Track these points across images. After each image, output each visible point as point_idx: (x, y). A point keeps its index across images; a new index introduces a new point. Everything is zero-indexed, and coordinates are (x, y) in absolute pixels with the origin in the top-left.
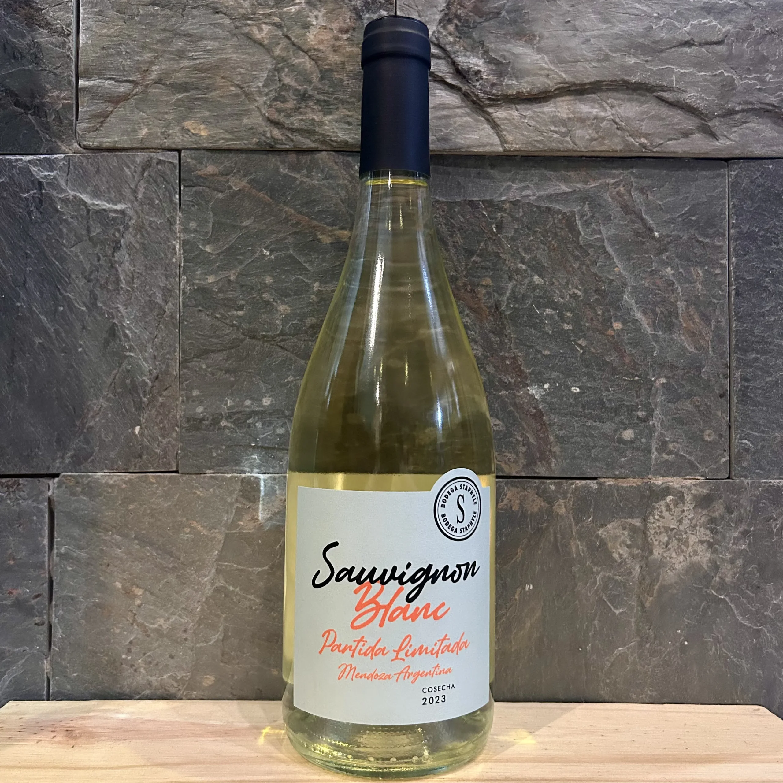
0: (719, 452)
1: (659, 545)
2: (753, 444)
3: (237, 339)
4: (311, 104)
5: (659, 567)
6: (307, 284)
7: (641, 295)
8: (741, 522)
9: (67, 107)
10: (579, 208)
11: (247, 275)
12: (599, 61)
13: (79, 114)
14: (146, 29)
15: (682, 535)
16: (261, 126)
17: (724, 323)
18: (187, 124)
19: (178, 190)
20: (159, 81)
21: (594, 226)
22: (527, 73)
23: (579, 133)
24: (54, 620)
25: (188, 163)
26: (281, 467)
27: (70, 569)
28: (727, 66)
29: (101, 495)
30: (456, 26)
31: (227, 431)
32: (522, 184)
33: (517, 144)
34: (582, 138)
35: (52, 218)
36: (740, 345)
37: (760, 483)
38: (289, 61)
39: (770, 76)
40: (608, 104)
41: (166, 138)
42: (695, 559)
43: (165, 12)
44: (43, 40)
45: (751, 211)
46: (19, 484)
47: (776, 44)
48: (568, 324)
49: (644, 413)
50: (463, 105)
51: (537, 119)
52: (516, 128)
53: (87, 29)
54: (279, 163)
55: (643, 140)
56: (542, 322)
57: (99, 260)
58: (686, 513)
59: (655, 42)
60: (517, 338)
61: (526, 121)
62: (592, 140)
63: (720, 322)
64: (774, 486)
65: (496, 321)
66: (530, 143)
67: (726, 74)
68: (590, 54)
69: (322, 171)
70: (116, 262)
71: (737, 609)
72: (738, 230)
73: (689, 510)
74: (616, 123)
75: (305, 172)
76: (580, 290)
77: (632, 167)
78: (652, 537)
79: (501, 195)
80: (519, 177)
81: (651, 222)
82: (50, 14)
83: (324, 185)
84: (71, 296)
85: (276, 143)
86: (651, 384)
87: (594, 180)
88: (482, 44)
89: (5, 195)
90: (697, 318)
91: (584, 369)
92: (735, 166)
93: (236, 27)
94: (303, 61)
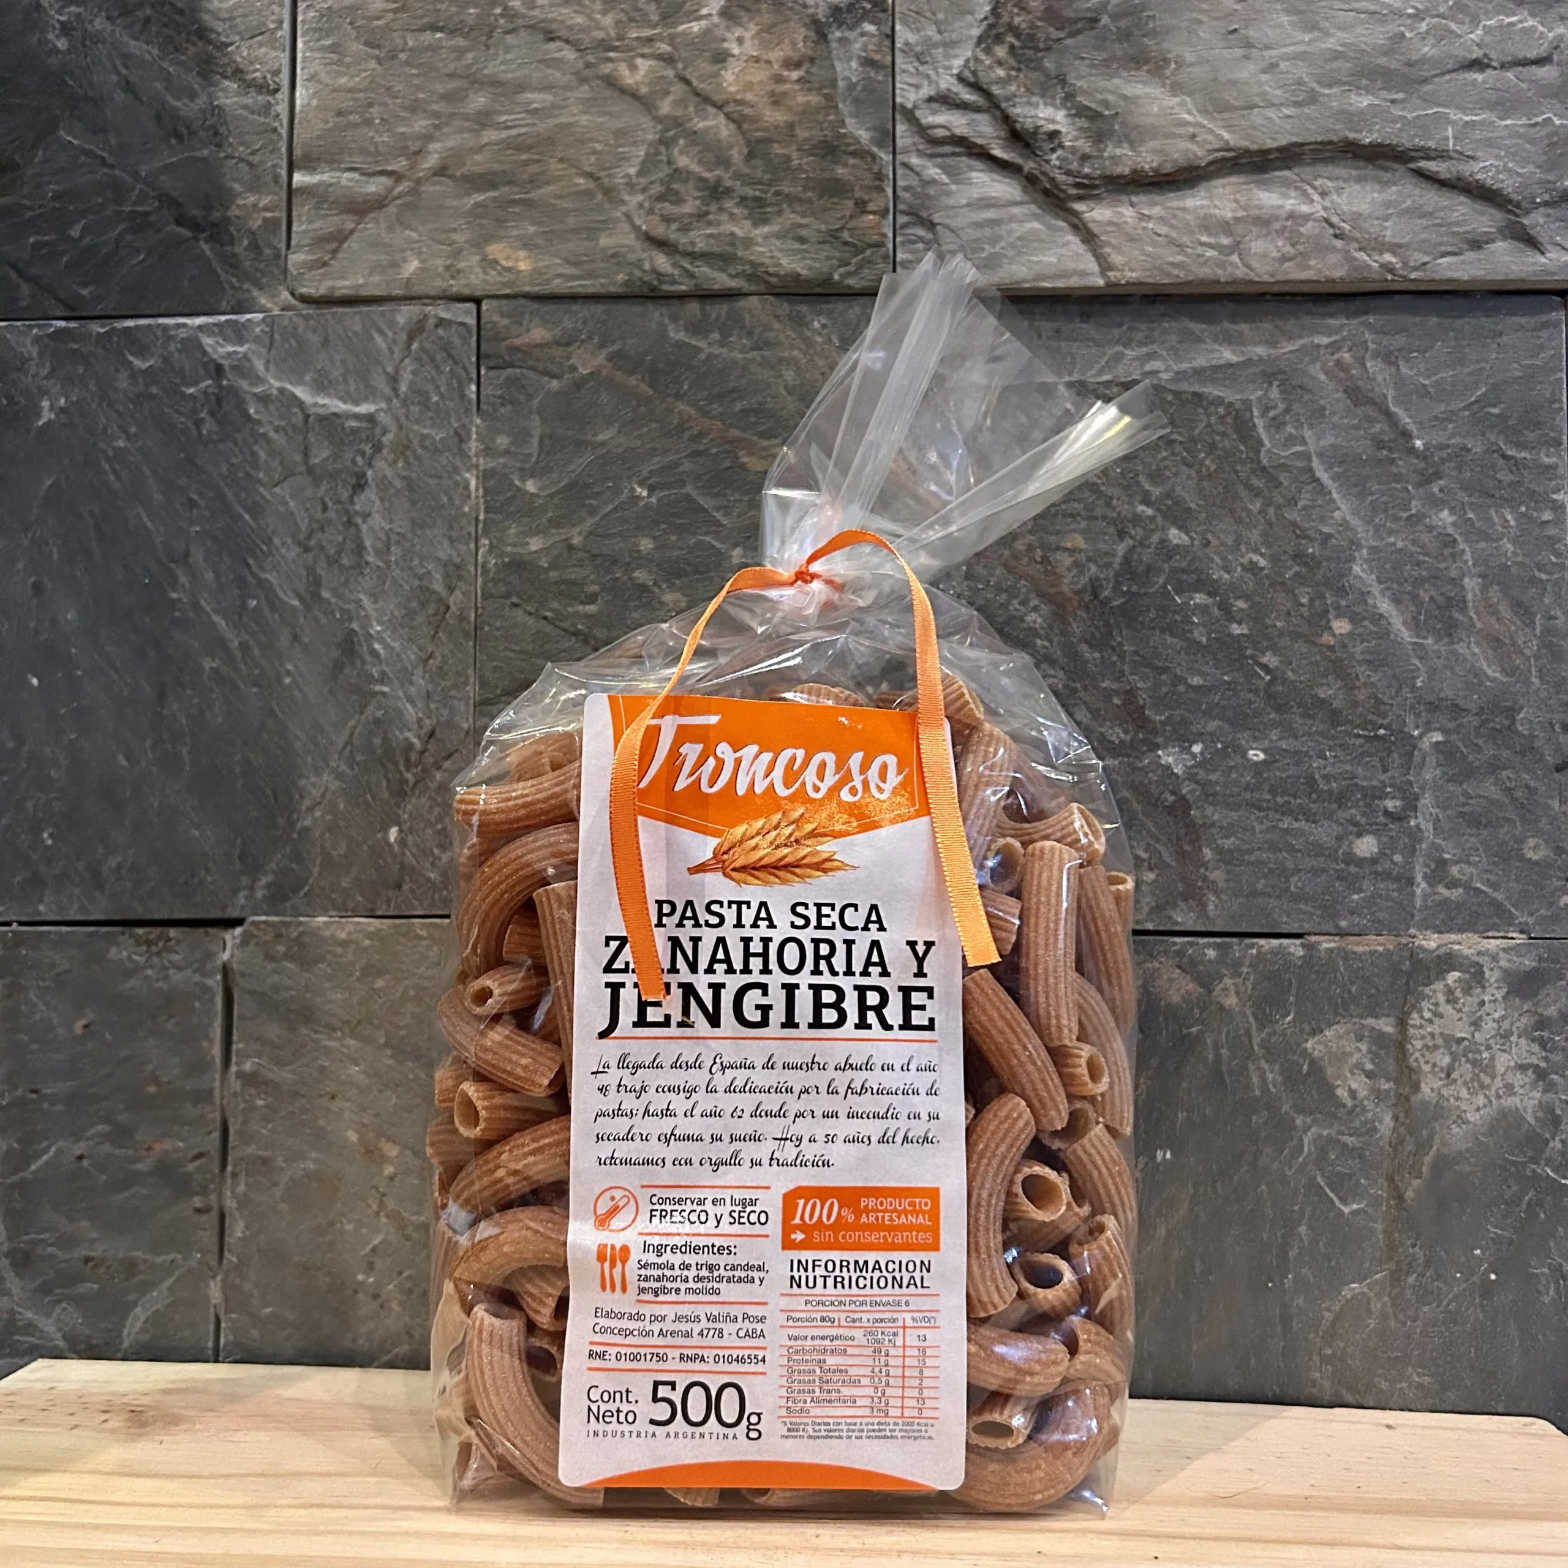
0: (1559, 883)
1: (1432, 1072)
4: (729, 204)
5: (1434, 1118)
6: (719, 553)
7: (1388, 566)
9: (271, 225)
10: (1260, 393)
11: (604, 536)
12: (1296, 104)
13: (293, 236)
14: (418, 75)
15: (1478, 1052)
16: (632, 250)
17: (1562, 621)
19: (475, 376)
20: (441, 171)
21: (1290, 429)
22: (1153, 132)
23: (1257, 246)
24: (230, 1203)
25: (495, 324)
27: (260, 1103)
28: (1559, 106)
29: (321, 959)
30: (1012, 47)
32: (1144, 350)
33: (1133, 271)
34: (1264, 256)
35: (239, 431)
38: (688, 125)
40: (1314, 188)
41: (453, 278)
42: (1509, 1102)
43: (454, 42)
44: (228, 102)
46: (169, 939)
48: (1240, 623)
49: (1398, 803)
50: (1026, 198)
51: (1173, 222)
52: (1131, 239)
53: (310, 79)
54: (666, 321)
55: (1388, 257)
56: (1187, 620)
57: (325, 509)
58: (1487, 1007)
59: (1409, 64)
60: (1136, 653)
61: (1150, 226)
62: (1285, 259)
63: (1553, 618)
65: (1092, 619)
66: (1160, 269)
67: (1558, 122)
69: (750, 334)
70: (356, 513)
73: (1494, 1001)
74: (1332, 225)
75: (716, 336)
76: (1262, 555)
77: (1366, 313)
78: (1417, 1055)
79: (1101, 372)
80: (1139, 336)
81: (1406, 420)
82: (242, 52)
83: (753, 360)
84: (272, 578)
85: (661, 282)
86: (1412, 743)
87: (1290, 338)
88: (1062, 80)
89: (154, 390)
90: (1506, 611)
91: (1273, 715)
93: (588, 66)
94: (715, 124)
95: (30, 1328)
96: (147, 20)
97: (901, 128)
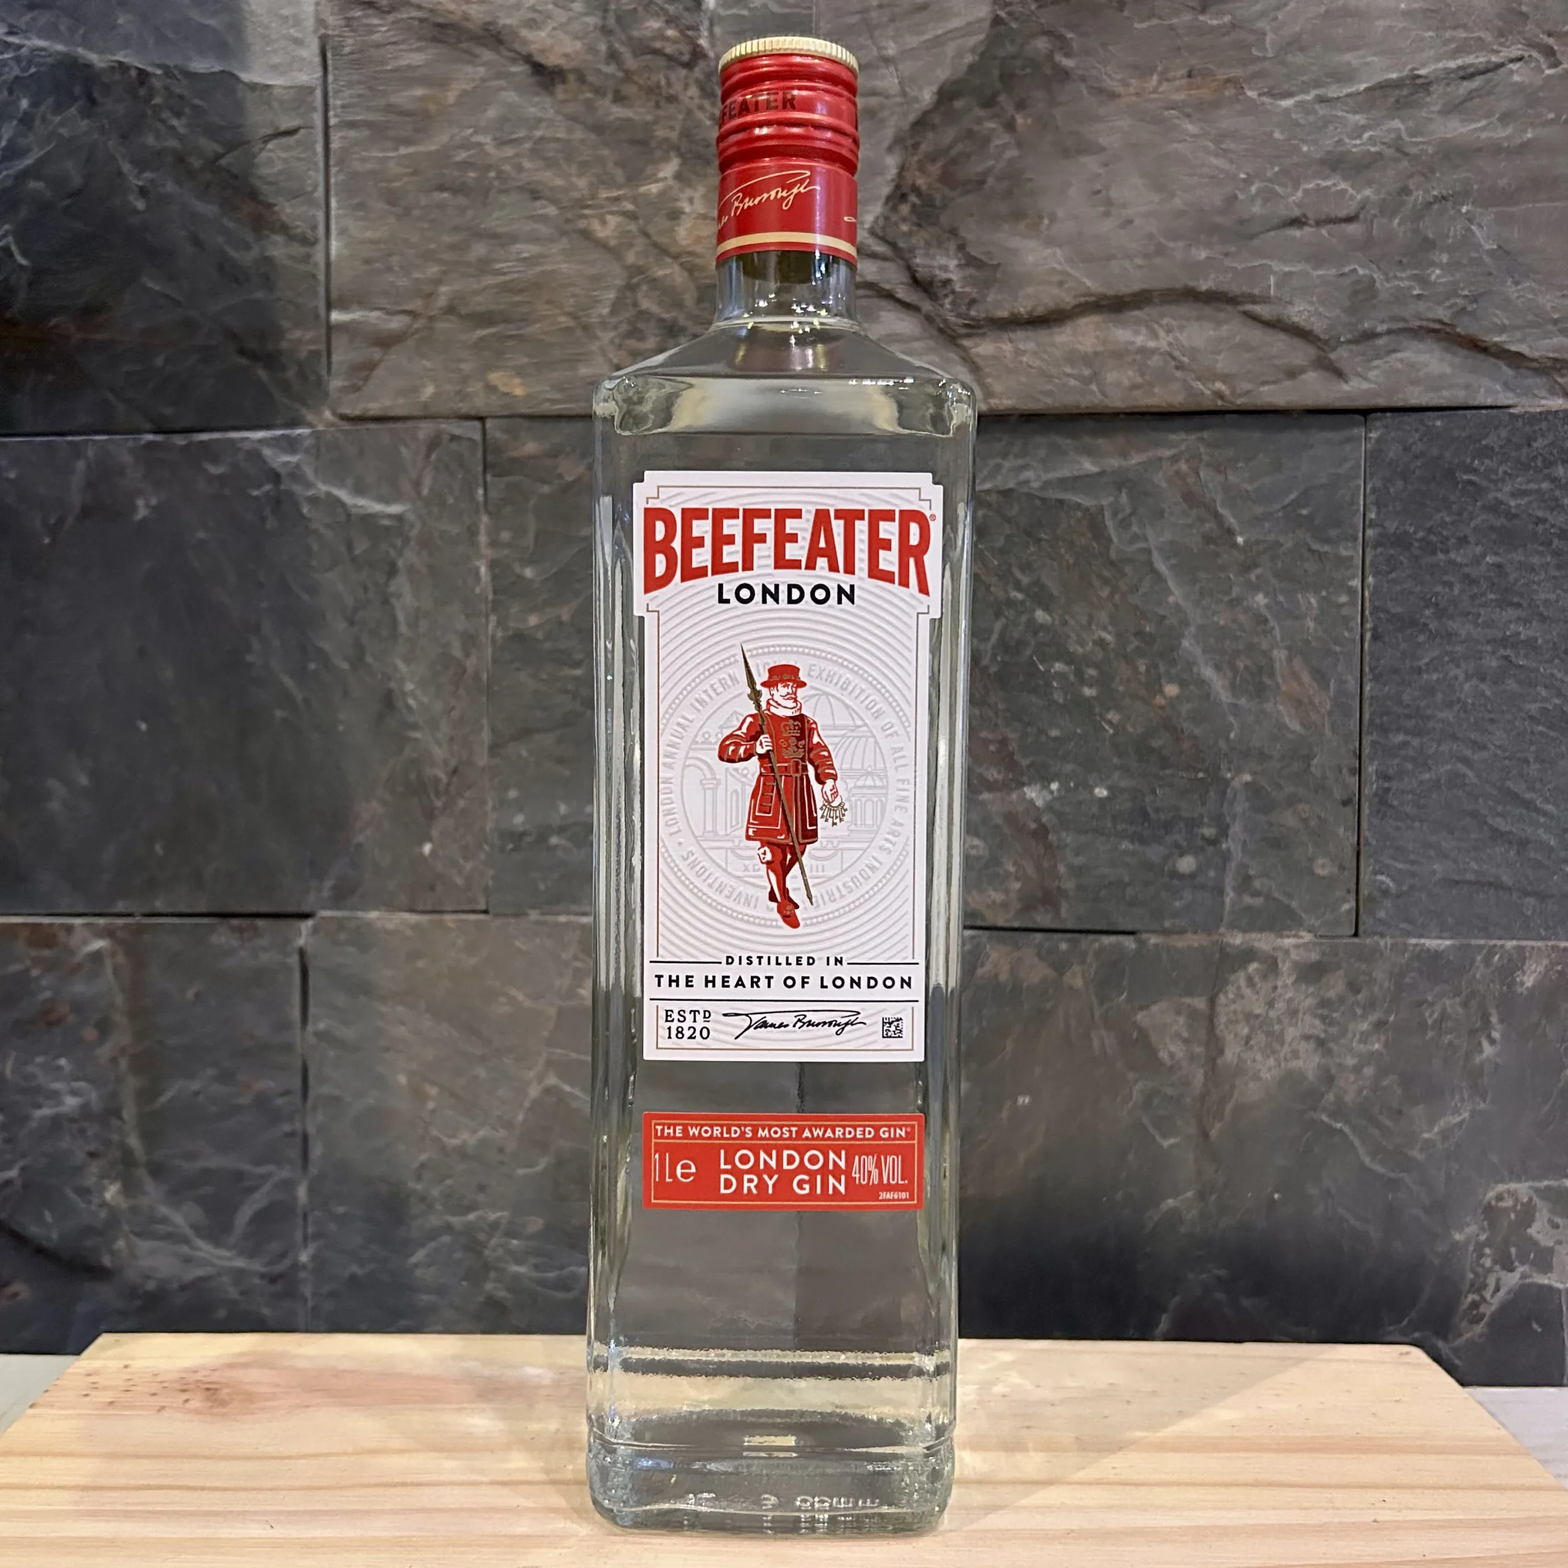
0: (1338, 894)
1: (1234, 1040)
2: (1395, 881)
5: (1236, 1075)
7: (1212, 640)
8: (1374, 1008)
9: (315, 354)
10: (1111, 499)
12: (1146, 256)
13: (334, 367)
14: (428, 229)
15: (1271, 1025)
17: (1352, 684)
18: (495, 377)
19: (482, 481)
20: (451, 310)
21: (1135, 528)
22: (1029, 280)
23: (1111, 377)
24: (311, 1130)
25: (497, 439)
27: (331, 1054)
28: (1364, 258)
29: (374, 945)
30: (914, 206)
31: (560, 853)
32: (1020, 462)
33: (1009, 398)
34: (1117, 384)
35: (295, 527)
36: (1378, 721)
37: (1405, 944)
38: (649, 273)
39: (1438, 272)
40: (1161, 326)
41: (461, 401)
42: (1295, 1064)
43: (456, 201)
44: (277, 253)
45: (1401, 500)
46: (256, 928)
47: (1451, 218)
48: (1091, 686)
49: (1213, 831)
50: (925, 334)
51: (1045, 356)
52: (1009, 371)
53: (342, 232)
55: (1219, 386)
56: (1048, 684)
57: (366, 589)
58: (1279, 990)
59: (1241, 222)
60: (1008, 710)
61: (1024, 359)
62: (1135, 387)
63: (1344, 682)
64: (1429, 950)
66: (1032, 396)
67: (1361, 272)
68: (1132, 246)
70: (392, 595)
71: (1363, 1145)
72: (1378, 530)
73: (1285, 986)
74: (1174, 358)
76: (1109, 632)
77: (1202, 429)
78: (1222, 1027)
79: (984, 480)
80: (1016, 449)
81: (1232, 520)
82: (288, 210)
84: (326, 646)
86: (1227, 783)
87: (1139, 450)
88: (953, 232)
89: (227, 491)
90: (1306, 677)
91: (1116, 760)
92: (1378, 424)
93: (568, 221)
94: (670, 272)
95: (165, 1220)
96: (209, 184)
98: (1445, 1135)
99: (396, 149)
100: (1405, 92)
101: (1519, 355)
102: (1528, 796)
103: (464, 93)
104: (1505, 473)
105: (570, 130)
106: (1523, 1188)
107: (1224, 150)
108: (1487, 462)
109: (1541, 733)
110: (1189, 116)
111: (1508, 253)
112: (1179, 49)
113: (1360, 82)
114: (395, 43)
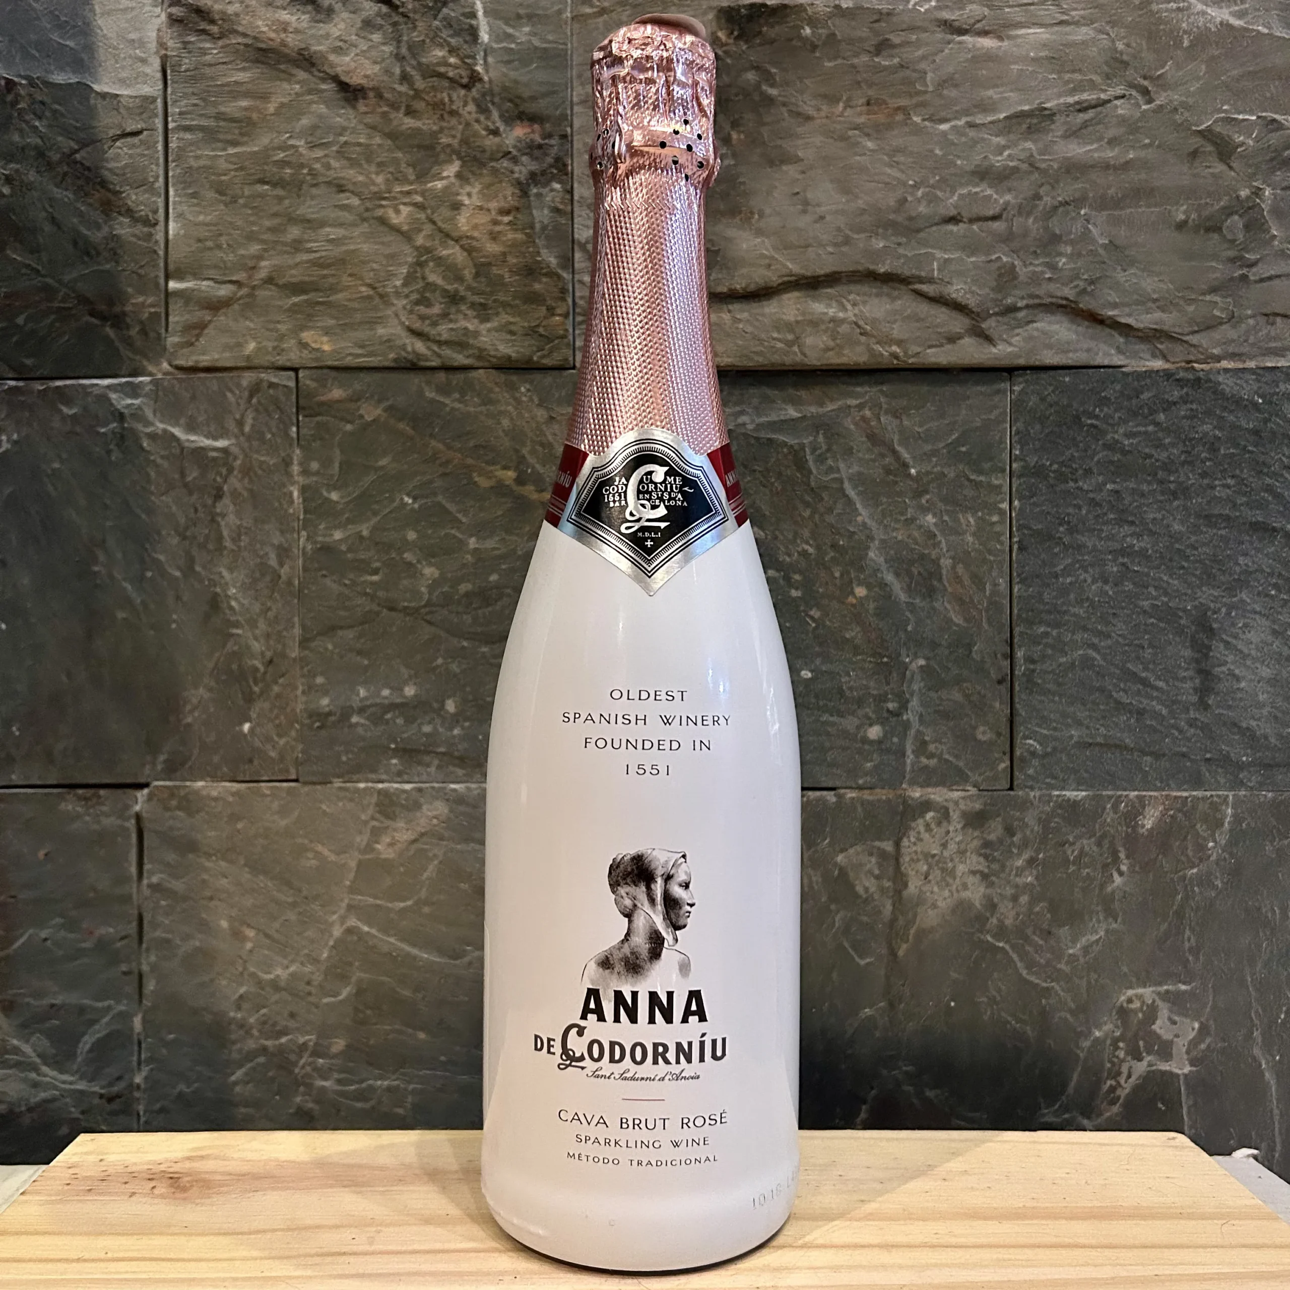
0: (996, 755)
1: (916, 876)
2: (1041, 745)
3: (370, 611)
4: (463, 308)
5: (917, 905)
6: (461, 541)
7: (892, 552)
8: (1026, 847)
9: (155, 316)
10: (811, 438)
11: (383, 530)
12: (836, 245)
13: (171, 326)
14: (252, 215)
15: (945, 863)
16: (399, 337)
17: (1003, 586)
18: (306, 336)
19: (295, 421)
20: (269, 280)
21: (830, 462)
22: (743, 262)
23: (809, 341)
24: (145, 968)
25: (308, 386)
26: (429, 774)
27: (163, 903)
28: (1007, 249)
29: (201, 810)
31: (360, 729)
32: (738, 409)
33: (729, 357)
34: (814, 347)
35: (136, 458)
36: (1025, 616)
37: (1050, 795)
38: (435, 253)
39: (1064, 260)
40: (848, 301)
41: (279, 355)
42: (964, 895)
43: (275, 193)
44: (123, 232)
45: (1039, 440)
46: (99, 797)
47: (1073, 219)
48: (797, 589)
49: (896, 705)
51: (757, 324)
52: (728, 335)
53: (180, 216)
54: (423, 385)
55: (895, 348)
57: (196, 510)
58: (952, 835)
59: (911, 219)
62: (828, 349)
63: (996, 585)
64: (1069, 800)
66: (746, 356)
67: (1005, 259)
68: (825, 237)
69: (479, 395)
70: (218, 514)
71: (1021, 960)
72: (1021, 464)
73: (956, 831)
74: (859, 327)
75: (457, 395)
76: (811, 545)
77: (882, 383)
78: (906, 865)
80: (734, 398)
81: (906, 456)
82: (133, 197)
83: (481, 412)
84: (162, 558)
85: (419, 360)
86: (906, 666)
87: (832, 400)
89: (78, 429)
90: (967, 581)
91: (817, 649)
92: (1021, 379)
93: (367, 210)
94: (453, 252)
95: (16, 1050)
96: (65, 174)
97: (578, 255)
98: (1086, 950)
99: (225, 149)
100: (1035, 121)
101: (1128, 326)
102: (1144, 675)
103: (282, 105)
104: (1120, 418)
105: (370, 137)
106: (1148, 992)
107: (898, 163)
108: (1106, 409)
109: (1152, 624)
110: (868, 135)
111: (1117, 247)
112: (859, 83)
113: (1000, 112)
114: (224, 63)
